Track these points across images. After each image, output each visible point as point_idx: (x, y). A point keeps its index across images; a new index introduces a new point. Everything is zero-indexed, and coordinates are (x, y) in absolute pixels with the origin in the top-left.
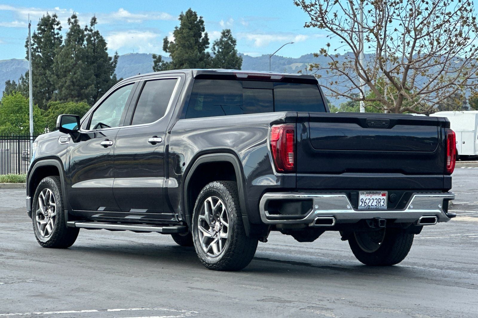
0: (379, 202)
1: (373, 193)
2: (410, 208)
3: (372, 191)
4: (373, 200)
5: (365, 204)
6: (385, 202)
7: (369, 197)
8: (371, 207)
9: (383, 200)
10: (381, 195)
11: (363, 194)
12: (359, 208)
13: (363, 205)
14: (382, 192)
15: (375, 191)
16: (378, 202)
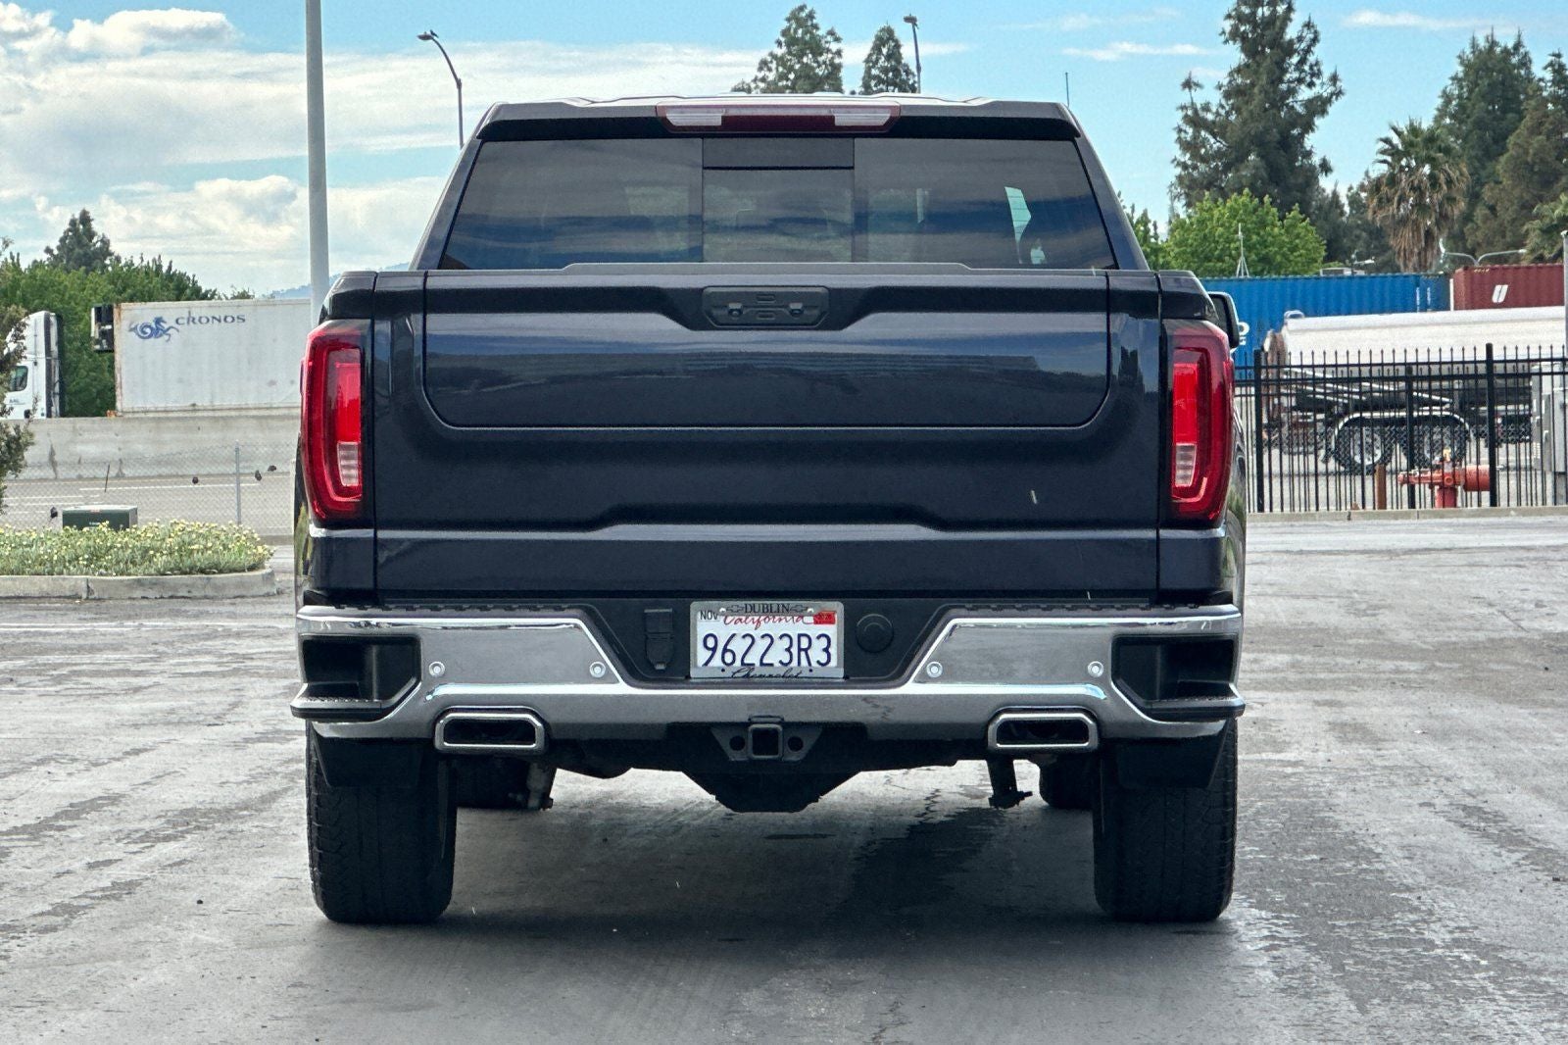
0: (800, 650)
1: (768, 612)
2: (924, 678)
3: (758, 603)
4: (768, 641)
5: (729, 658)
6: (833, 650)
7: (748, 627)
8: (758, 671)
9: (824, 641)
10: (811, 619)
11: (715, 614)
12: (693, 673)
13: (717, 662)
14: (813, 607)
15: (775, 603)
16: (794, 650)
